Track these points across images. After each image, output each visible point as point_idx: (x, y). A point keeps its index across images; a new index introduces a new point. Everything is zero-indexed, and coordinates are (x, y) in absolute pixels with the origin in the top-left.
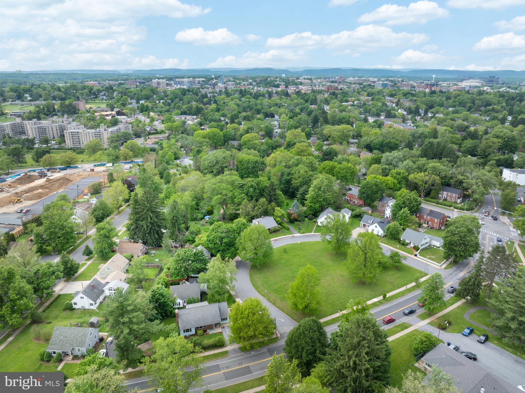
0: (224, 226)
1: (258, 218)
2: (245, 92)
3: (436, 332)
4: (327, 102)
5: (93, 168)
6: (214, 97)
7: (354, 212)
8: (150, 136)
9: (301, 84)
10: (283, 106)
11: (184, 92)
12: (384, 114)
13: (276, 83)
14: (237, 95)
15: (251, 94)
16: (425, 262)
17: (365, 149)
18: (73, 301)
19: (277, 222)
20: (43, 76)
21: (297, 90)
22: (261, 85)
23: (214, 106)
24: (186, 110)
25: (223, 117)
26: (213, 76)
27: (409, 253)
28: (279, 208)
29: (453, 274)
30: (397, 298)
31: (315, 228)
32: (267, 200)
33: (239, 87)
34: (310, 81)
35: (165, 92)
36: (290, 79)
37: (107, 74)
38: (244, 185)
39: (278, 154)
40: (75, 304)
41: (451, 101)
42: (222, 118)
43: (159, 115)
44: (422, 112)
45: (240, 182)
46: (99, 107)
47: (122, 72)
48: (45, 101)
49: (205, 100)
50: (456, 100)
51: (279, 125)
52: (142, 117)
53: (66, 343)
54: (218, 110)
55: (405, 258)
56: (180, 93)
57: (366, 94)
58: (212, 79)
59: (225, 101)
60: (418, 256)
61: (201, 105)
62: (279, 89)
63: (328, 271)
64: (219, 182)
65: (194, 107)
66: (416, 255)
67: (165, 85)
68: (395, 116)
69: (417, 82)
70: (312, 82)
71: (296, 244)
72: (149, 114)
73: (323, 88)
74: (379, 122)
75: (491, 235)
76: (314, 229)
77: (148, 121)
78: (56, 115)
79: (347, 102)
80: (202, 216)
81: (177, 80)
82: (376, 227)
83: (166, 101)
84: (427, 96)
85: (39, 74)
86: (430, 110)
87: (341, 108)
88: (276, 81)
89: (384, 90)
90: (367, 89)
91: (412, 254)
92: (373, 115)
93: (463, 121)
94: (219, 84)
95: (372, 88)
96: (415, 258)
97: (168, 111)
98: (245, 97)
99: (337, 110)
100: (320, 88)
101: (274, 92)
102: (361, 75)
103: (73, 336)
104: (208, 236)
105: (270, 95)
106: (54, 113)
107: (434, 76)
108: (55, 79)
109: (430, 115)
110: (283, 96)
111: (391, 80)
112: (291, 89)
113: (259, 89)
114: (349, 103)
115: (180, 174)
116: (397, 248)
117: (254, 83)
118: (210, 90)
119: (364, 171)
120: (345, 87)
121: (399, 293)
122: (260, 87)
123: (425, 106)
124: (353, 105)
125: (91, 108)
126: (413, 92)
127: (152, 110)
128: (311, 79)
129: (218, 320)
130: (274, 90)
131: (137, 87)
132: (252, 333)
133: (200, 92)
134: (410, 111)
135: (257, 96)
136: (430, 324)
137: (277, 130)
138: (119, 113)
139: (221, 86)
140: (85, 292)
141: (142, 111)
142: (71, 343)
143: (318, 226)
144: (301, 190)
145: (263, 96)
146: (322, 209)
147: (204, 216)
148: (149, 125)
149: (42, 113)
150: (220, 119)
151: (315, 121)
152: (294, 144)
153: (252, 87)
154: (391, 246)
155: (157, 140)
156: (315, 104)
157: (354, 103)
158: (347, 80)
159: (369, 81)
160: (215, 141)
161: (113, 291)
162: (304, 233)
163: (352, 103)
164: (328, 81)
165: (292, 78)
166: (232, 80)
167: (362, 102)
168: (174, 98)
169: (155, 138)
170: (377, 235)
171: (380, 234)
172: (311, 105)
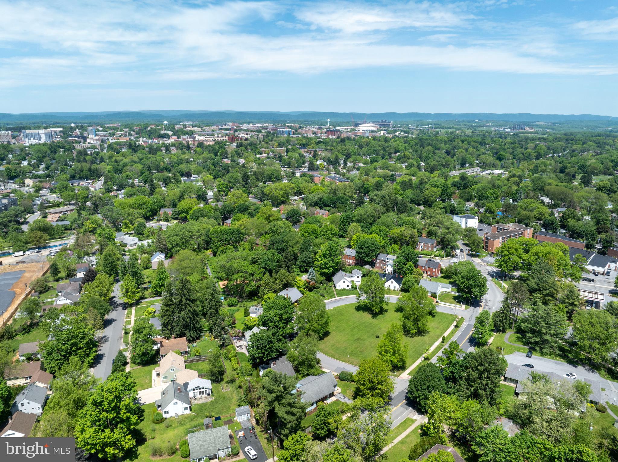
2: (133, 146)
4: (239, 155)
6: (97, 153)
8: (47, 211)
9: (194, 133)
11: (51, 148)
12: (306, 165)
13: (161, 132)
14: (126, 150)
15: (143, 148)
16: (447, 306)
17: (316, 207)
18: (164, 412)
21: (197, 142)
22: (144, 135)
25: (129, 179)
26: (73, 125)
28: (299, 278)
30: (450, 339)
31: (335, 292)
33: (118, 139)
34: (200, 129)
36: (175, 127)
38: (259, 259)
40: (167, 412)
44: (341, 161)
45: (254, 257)
49: (88, 158)
52: (15, 186)
53: (208, 447)
57: (277, 144)
60: (440, 302)
62: (172, 140)
66: (438, 302)
67: (9, 138)
69: (315, 127)
70: (205, 131)
71: (331, 310)
72: (22, 181)
74: (308, 176)
76: (335, 294)
79: (261, 154)
82: (392, 282)
83: (30, 162)
86: (348, 160)
88: (161, 130)
89: (291, 139)
90: (272, 138)
91: (434, 301)
94: (90, 136)
96: (439, 304)
98: (139, 152)
99: (254, 164)
100: (219, 139)
101: (169, 144)
102: (252, 120)
103: (212, 438)
105: (168, 148)
107: (329, 120)
109: (349, 164)
110: (184, 150)
111: (288, 126)
113: (145, 140)
114: (264, 155)
117: (133, 133)
118: (88, 145)
120: (246, 136)
121: (449, 335)
122: (144, 137)
123: (343, 156)
124: (268, 158)
126: (320, 140)
127: (24, 175)
128: (199, 126)
129: (329, 390)
130: (167, 141)
133: (74, 147)
134: (329, 161)
135: (153, 150)
139: (95, 138)
140: (177, 397)
143: (340, 290)
144: (302, 257)
145: (159, 150)
146: (332, 274)
148: (37, 197)
153: (133, 138)
155: (60, 215)
156: (227, 158)
157: (268, 155)
158: (242, 128)
159: (266, 128)
160: (145, 210)
161: (198, 391)
162: (329, 299)
163: (266, 155)
164: (222, 129)
165: (178, 126)
166: (101, 129)
167: (277, 154)
168: (41, 157)
169: (57, 213)
170: (394, 290)
171: (396, 289)
172: (223, 158)
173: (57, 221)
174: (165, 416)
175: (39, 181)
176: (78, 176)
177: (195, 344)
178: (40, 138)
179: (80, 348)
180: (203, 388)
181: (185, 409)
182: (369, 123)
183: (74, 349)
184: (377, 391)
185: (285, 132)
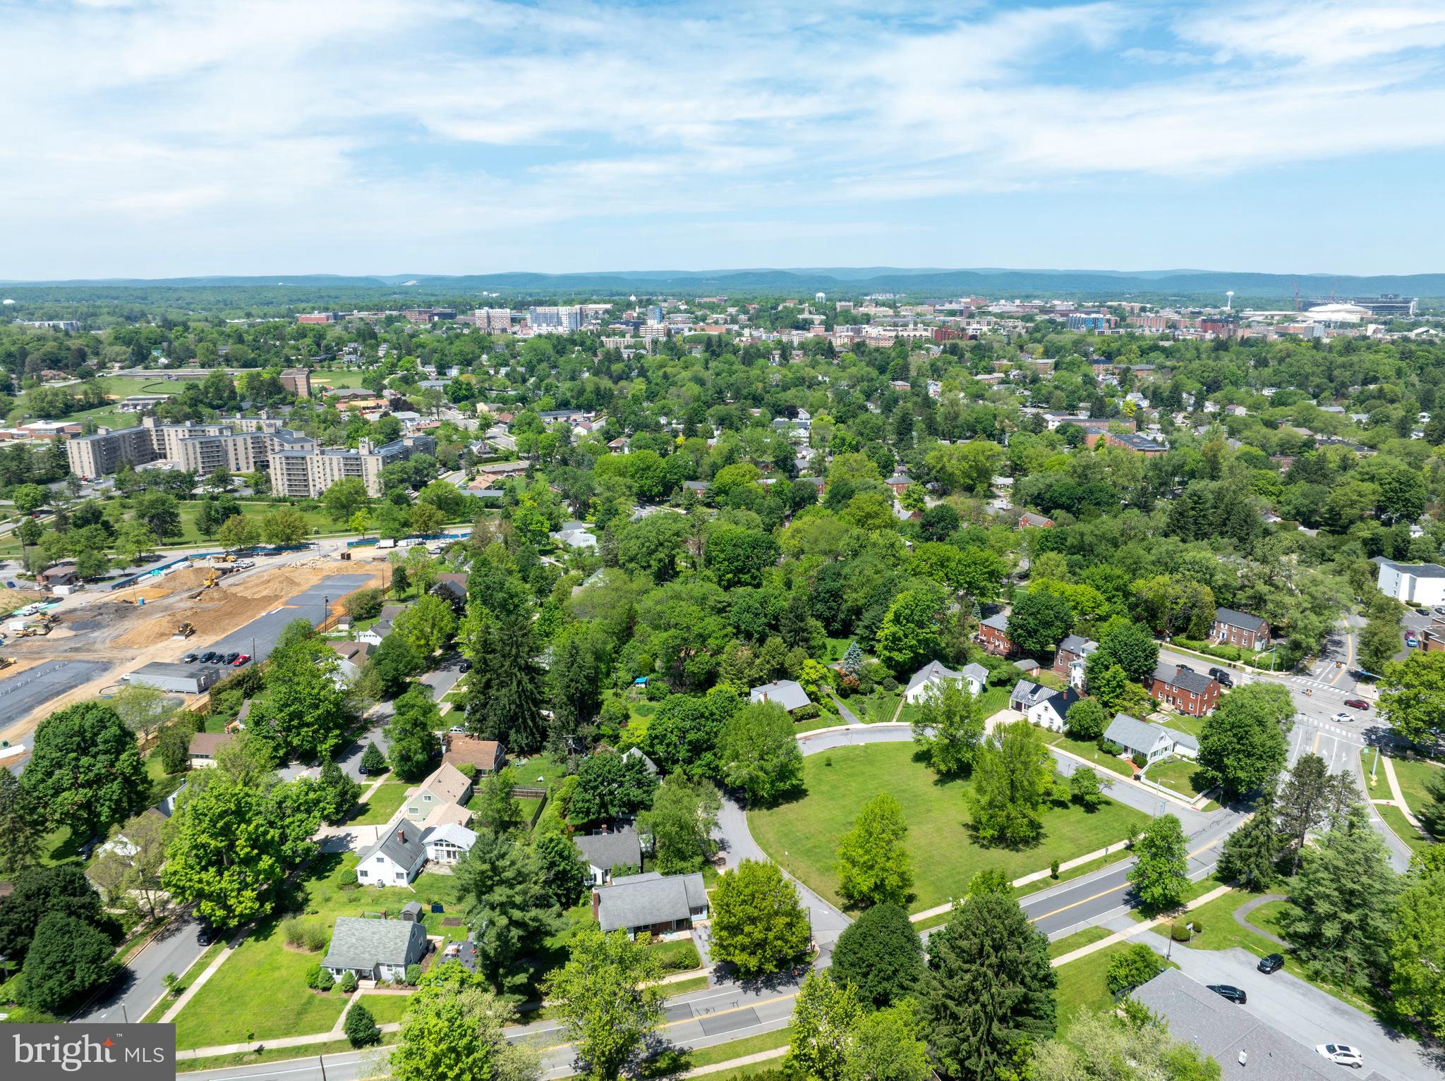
0: (690, 704)
1: (764, 683)
2: (720, 346)
3: (1162, 946)
4: (936, 372)
5: (345, 550)
6: (639, 357)
7: (995, 672)
8: (481, 468)
9: (867, 319)
10: (819, 383)
11: (561, 345)
12: (1088, 405)
13: (800, 317)
14: (698, 353)
15: (735, 351)
16: (1154, 791)
17: (1032, 507)
18: (359, 868)
19: (809, 695)
20: (185, 294)
21: (857, 340)
22: (761, 323)
23: (638, 386)
24: (569, 394)
25: (666, 415)
26: (633, 298)
27: (1122, 773)
28: (811, 662)
29: (1222, 824)
30: (1083, 873)
31: (899, 709)
32: (785, 642)
33: (703, 330)
34: (891, 312)
35: (511, 345)
36: (838, 305)
37: (353, 288)
38: (729, 605)
39: (808, 521)
40: (364, 873)
41: (1267, 372)
42: (663, 420)
43: (500, 410)
44: (1188, 399)
45: (722, 599)
46: (343, 387)
47: (389, 283)
48: (203, 366)
49: (617, 367)
50: (1283, 368)
51: (810, 437)
52: (456, 416)
53: (363, 953)
54: (651, 396)
55: (1109, 784)
56: (548, 347)
57: (1041, 350)
58: (630, 306)
59: (669, 370)
60: (1143, 779)
61: (606, 383)
62: (810, 335)
63: (929, 811)
64: (672, 598)
65: (590, 387)
66: (1137, 778)
67: (507, 323)
68: (1116, 414)
69: (1183, 310)
70: (897, 315)
71: (857, 747)
72: (474, 405)
73: (924, 334)
74: (1071, 430)
75: (1328, 731)
76: (898, 713)
77: (474, 425)
78: (240, 409)
79: (990, 373)
80: (629, 678)
81: (540, 310)
82: (1046, 708)
83: (514, 370)
84: (1204, 356)
85: (176, 290)
86: (1211, 396)
87: (974, 389)
88: (802, 311)
89: (1090, 339)
90: (1044, 336)
91: (1129, 776)
92: (1057, 409)
93: (1298, 425)
94: (650, 322)
95: (1058, 333)
96: (1137, 783)
97: (523, 399)
98: (721, 359)
99: (962, 395)
100: (918, 334)
101: (796, 344)
102: (1030, 291)
103: (376, 937)
104: (653, 727)
105: (786, 351)
106: (232, 403)
107: (1230, 293)
108: (219, 302)
109: (1210, 407)
110: (819, 357)
111: (1110, 307)
112: (841, 337)
113: (755, 333)
114: (996, 375)
115: (566, 571)
116: (1094, 761)
117: (743, 317)
118: (628, 339)
119: (1024, 565)
120: (985, 329)
121: (1090, 863)
122: (758, 327)
123: (1199, 385)
124: (1003, 382)
125: (324, 389)
126: (1166, 344)
127: (483, 395)
128: (892, 305)
129: (683, 913)
130: (796, 337)
131: (434, 326)
132: (761, 936)
133: (602, 343)
134: (1155, 397)
135: (752, 355)
136: (1156, 930)
137: (804, 453)
138: (397, 405)
139: (656, 326)
140: (386, 848)
141: (456, 400)
142: (373, 952)
143: (907, 706)
144: (867, 617)
145: (766, 355)
146: (917, 664)
147: (634, 678)
148: (477, 438)
149: (201, 402)
150: (658, 423)
151: (904, 428)
152: (850, 494)
153: (736, 327)
154: (1081, 756)
155: (500, 477)
156: (905, 379)
157: (1007, 376)
158: (990, 309)
159: (1051, 310)
160: (649, 482)
161: (445, 848)
162: (872, 722)
163: (1002, 375)
164: (941, 311)
165: (843, 303)
166: (683, 307)
167: (1029, 373)
168: (535, 362)
169: (494, 473)
170: (1049, 730)
171: (1055, 728)
172: (893, 380)
173: (488, 488)
174: (361, 880)
175: (498, 409)
176: (574, 402)
177: (524, 761)
178: (560, 323)
179: (308, 725)
180: (453, 846)
181: (399, 875)
182: (1345, 301)
183: (295, 723)
184: (740, 938)
185: (1085, 321)
